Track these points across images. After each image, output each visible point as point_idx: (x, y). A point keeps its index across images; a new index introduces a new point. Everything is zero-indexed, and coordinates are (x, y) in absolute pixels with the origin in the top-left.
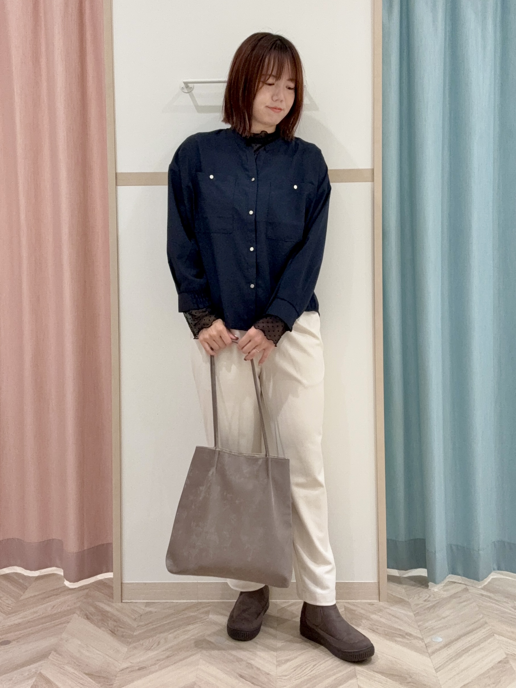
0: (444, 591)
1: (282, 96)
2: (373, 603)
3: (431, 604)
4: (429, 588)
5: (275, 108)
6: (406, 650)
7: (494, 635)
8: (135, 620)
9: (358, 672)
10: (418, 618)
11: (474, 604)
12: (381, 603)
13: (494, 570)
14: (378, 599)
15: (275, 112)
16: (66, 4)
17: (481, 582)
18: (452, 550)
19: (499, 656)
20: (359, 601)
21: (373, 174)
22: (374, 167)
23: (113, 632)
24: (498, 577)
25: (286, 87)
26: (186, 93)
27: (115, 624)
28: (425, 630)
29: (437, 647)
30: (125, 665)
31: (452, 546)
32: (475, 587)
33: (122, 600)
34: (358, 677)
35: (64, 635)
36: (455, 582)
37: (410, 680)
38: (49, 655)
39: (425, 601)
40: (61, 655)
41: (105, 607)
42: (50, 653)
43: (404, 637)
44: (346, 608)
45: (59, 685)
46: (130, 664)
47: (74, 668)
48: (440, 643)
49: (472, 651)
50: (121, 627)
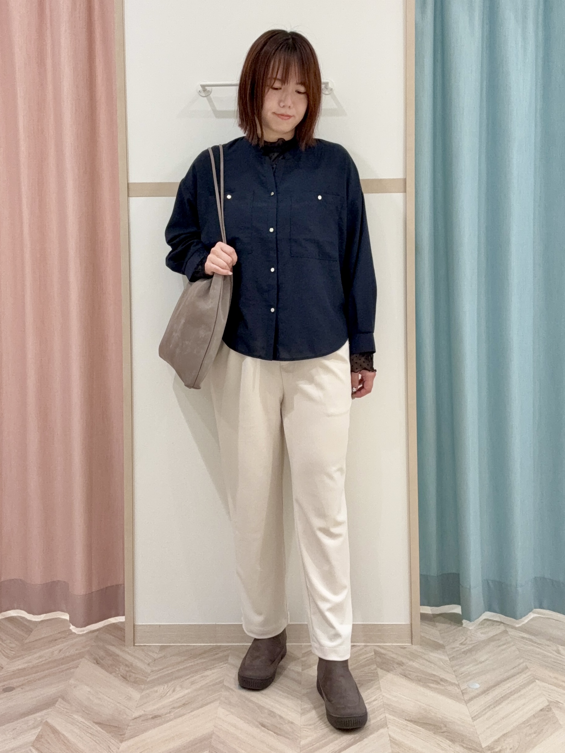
2: (405, 647)
3: (467, 648)
4: (463, 626)
5: (283, 115)
6: (441, 697)
7: (535, 681)
8: (149, 664)
9: (390, 721)
10: (453, 662)
11: (514, 648)
12: (415, 647)
14: (411, 642)
15: (282, 119)
17: (519, 620)
18: (489, 586)
19: (542, 703)
20: (390, 644)
21: (405, 184)
22: (406, 177)
23: (124, 678)
24: (539, 616)
25: (296, 91)
26: (202, 96)
27: (127, 668)
28: (460, 676)
29: (472, 694)
30: (137, 714)
31: (489, 582)
32: (513, 627)
33: (134, 643)
34: (389, 726)
35: (72, 681)
36: (491, 620)
37: (444, 729)
38: (55, 703)
39: (461, 644)
40: (69, 703)
41: (117, 651)
42: (57, 701)
43: (439, 683)
44: (376, 653)
45: (67, 735)
46: (143, 712)
47: (82, 717)
48: (477, 689)
49: (512, 698)
50: (134, 673)
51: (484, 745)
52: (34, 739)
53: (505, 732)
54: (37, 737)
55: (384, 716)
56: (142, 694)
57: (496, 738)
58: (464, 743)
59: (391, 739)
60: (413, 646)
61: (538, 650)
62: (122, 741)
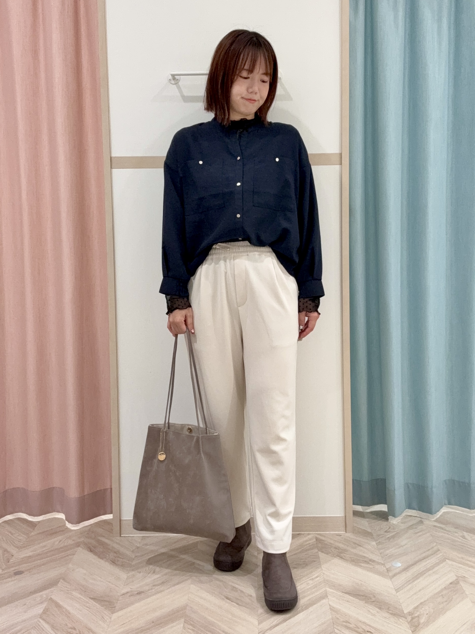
0: (402, 523)
1: (256, 88)
2: (340, 534)
3: (391, 535)
4: (389, 521)
5: (250, 100)
6: (370, 574)
7: (446, 561)
8: (133, 551)
9: (330, 593)
10: (380, 546)
11: (428, 534)
12: (348, 535)
13: (445, 505)
14: (345, 530)
15: (251, 103)
16: (63, 4)
17: (434, 515)
18: (408, 487)
19: (451, 577)
20: (328, 533)
21: (341, 158)
22: (342, 152)
23: (113, 562)
24: (448, 511)
25: (261, 80)
26: (172, 84)
27: (115, 555)
28: (386, 557)
29: (397, 571)
30: (124, 591)
31: (409, 485)
32: (429, 520)
33: (120, 535)
34: (329, 597)
35: (70, 565)
36: (411, 516)
37: (373, 599)
38: (58, 582)
39: (386, 532)
40: (68, 583)
41: (106, 541)
42: (59, 581)
43: (368, 563)
44: (317, 539)
45: (69, 608)
46: (130, 589)
47: (80, 594)
48: (399, 567)
49: (427, 574)
50: (121, 558)
51: (405, 612)
52: (41, 612)
53: (422, 601)
54: (43, 611)
55: (325, 589)
56: (129, 575)
57: (416, 605)
58: (390, 610)
59: (331, 608)
60: (347, 533)
61: (447, 536)
62: (113, 613)
